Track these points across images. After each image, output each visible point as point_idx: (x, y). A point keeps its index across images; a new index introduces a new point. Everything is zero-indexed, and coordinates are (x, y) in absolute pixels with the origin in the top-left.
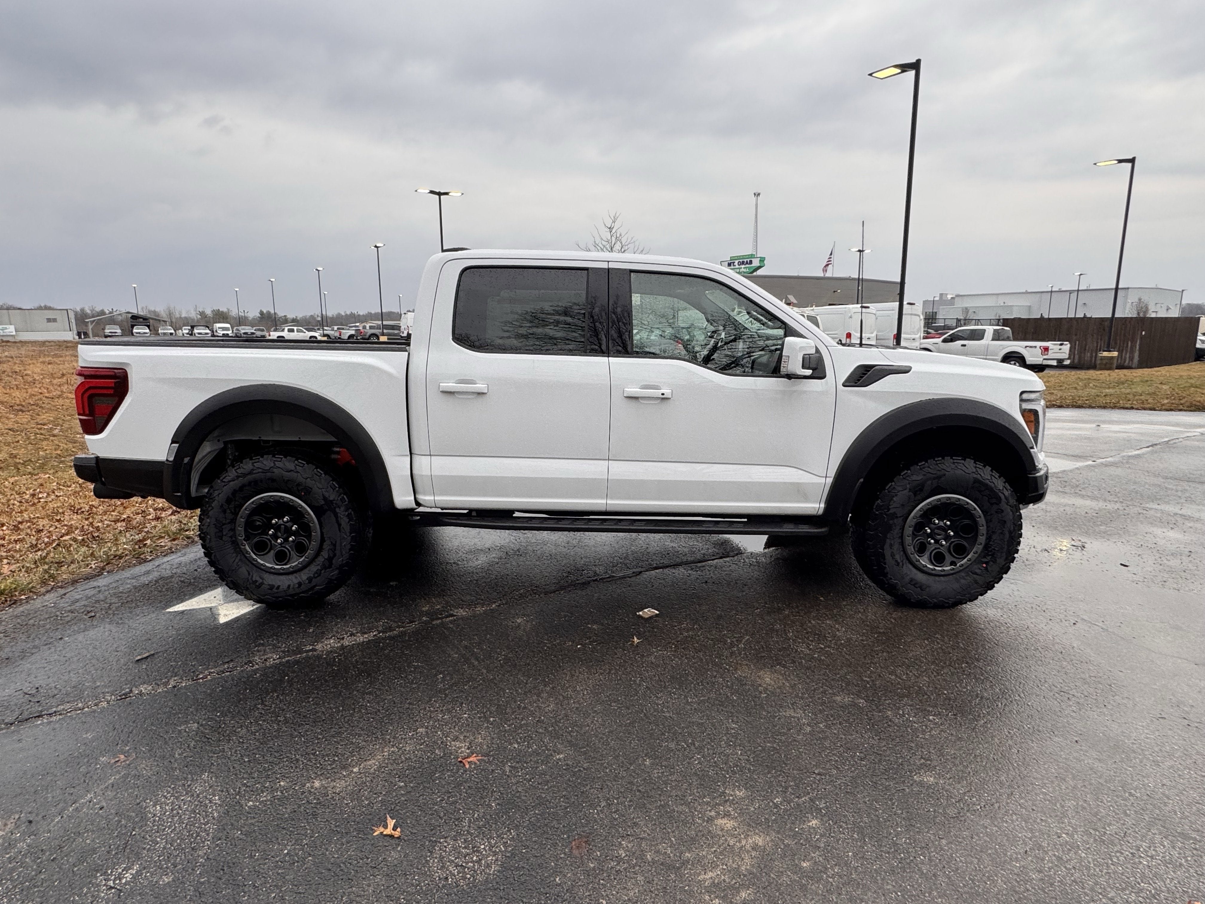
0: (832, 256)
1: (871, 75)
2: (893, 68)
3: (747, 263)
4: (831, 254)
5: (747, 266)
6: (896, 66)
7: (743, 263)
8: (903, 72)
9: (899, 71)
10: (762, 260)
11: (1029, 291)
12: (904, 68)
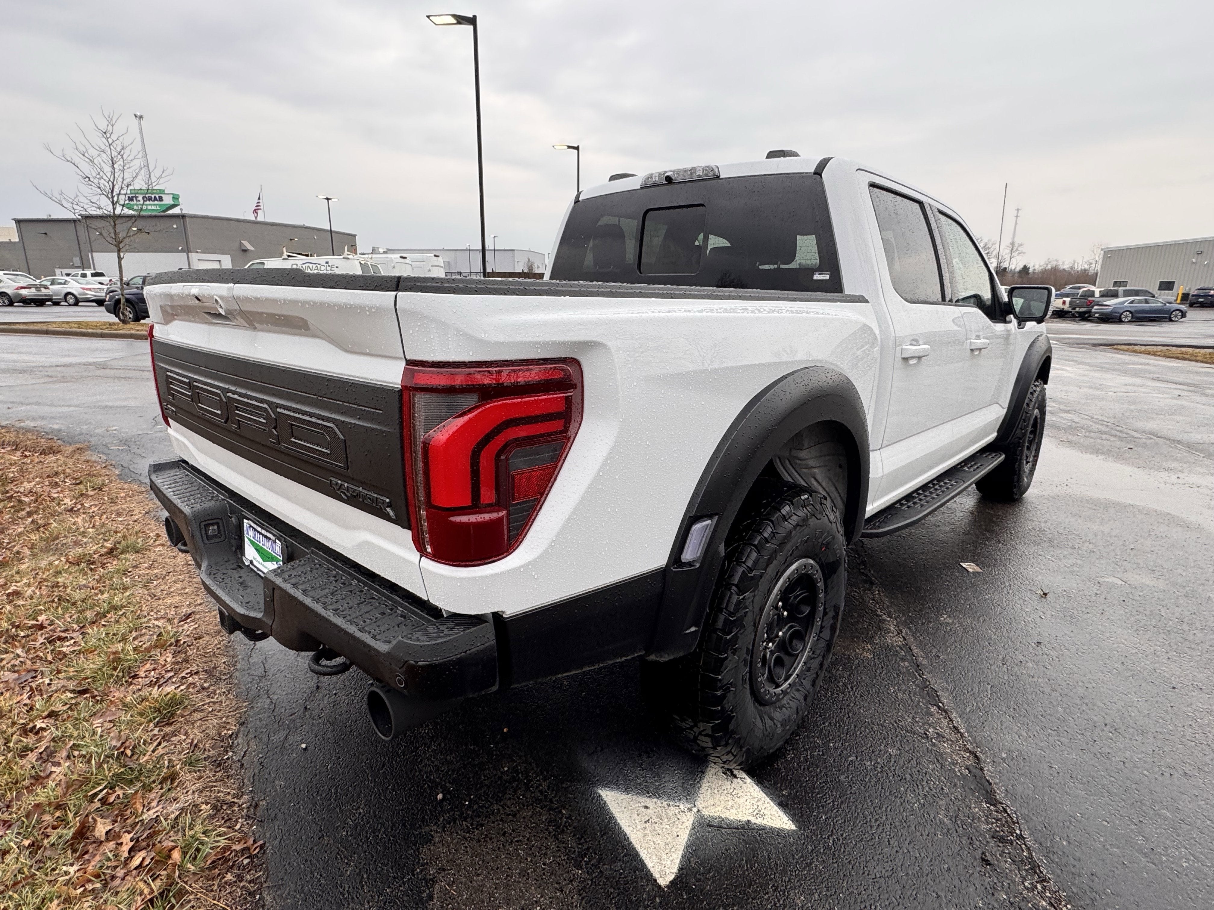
0: (261, 201)
1: (428, 17)
2: (450, 17)
3: (155, 199)
4: (259, 199)
5: (156, 202)
6: (455, 16)
7: (150, 199)
8: (459, 23)
9: (454, 21)
10: (176, 197)
11: (445, 248)
12: (461, 20)
